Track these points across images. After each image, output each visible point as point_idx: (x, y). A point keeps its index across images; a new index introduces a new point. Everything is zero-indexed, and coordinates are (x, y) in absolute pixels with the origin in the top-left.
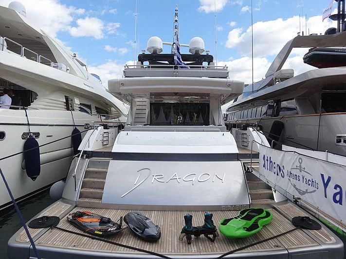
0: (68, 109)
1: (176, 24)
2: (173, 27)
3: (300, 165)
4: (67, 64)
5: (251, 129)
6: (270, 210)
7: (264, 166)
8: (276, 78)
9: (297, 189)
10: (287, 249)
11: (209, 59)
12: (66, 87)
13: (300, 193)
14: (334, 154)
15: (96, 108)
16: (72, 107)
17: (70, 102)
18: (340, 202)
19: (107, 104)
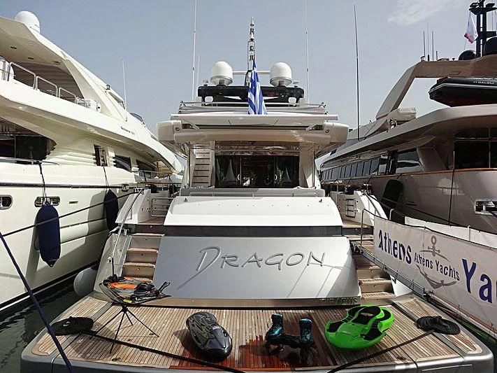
0: (98, 164)
1: (252, 44)
2: (247, 48)
3: (434, 247)
4: (98, 100)
5: (359, 193)
6: (389, 308)
7: (381, 246)
8: (391, 120)
9: (428, 279)
10: (415, 363)
11: (298, 93)
12: (96, 132)
13: (432, 285)
14: (480, 231)
15: (138, 162)
16: (103, 160)
17: (101, 153)
18: (489, 298)
19: (153, 157)
